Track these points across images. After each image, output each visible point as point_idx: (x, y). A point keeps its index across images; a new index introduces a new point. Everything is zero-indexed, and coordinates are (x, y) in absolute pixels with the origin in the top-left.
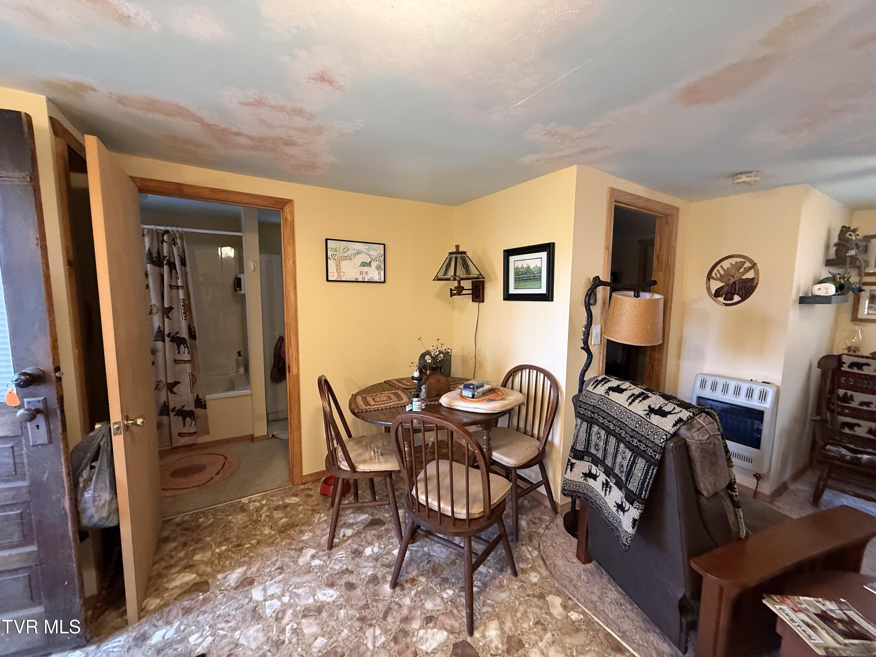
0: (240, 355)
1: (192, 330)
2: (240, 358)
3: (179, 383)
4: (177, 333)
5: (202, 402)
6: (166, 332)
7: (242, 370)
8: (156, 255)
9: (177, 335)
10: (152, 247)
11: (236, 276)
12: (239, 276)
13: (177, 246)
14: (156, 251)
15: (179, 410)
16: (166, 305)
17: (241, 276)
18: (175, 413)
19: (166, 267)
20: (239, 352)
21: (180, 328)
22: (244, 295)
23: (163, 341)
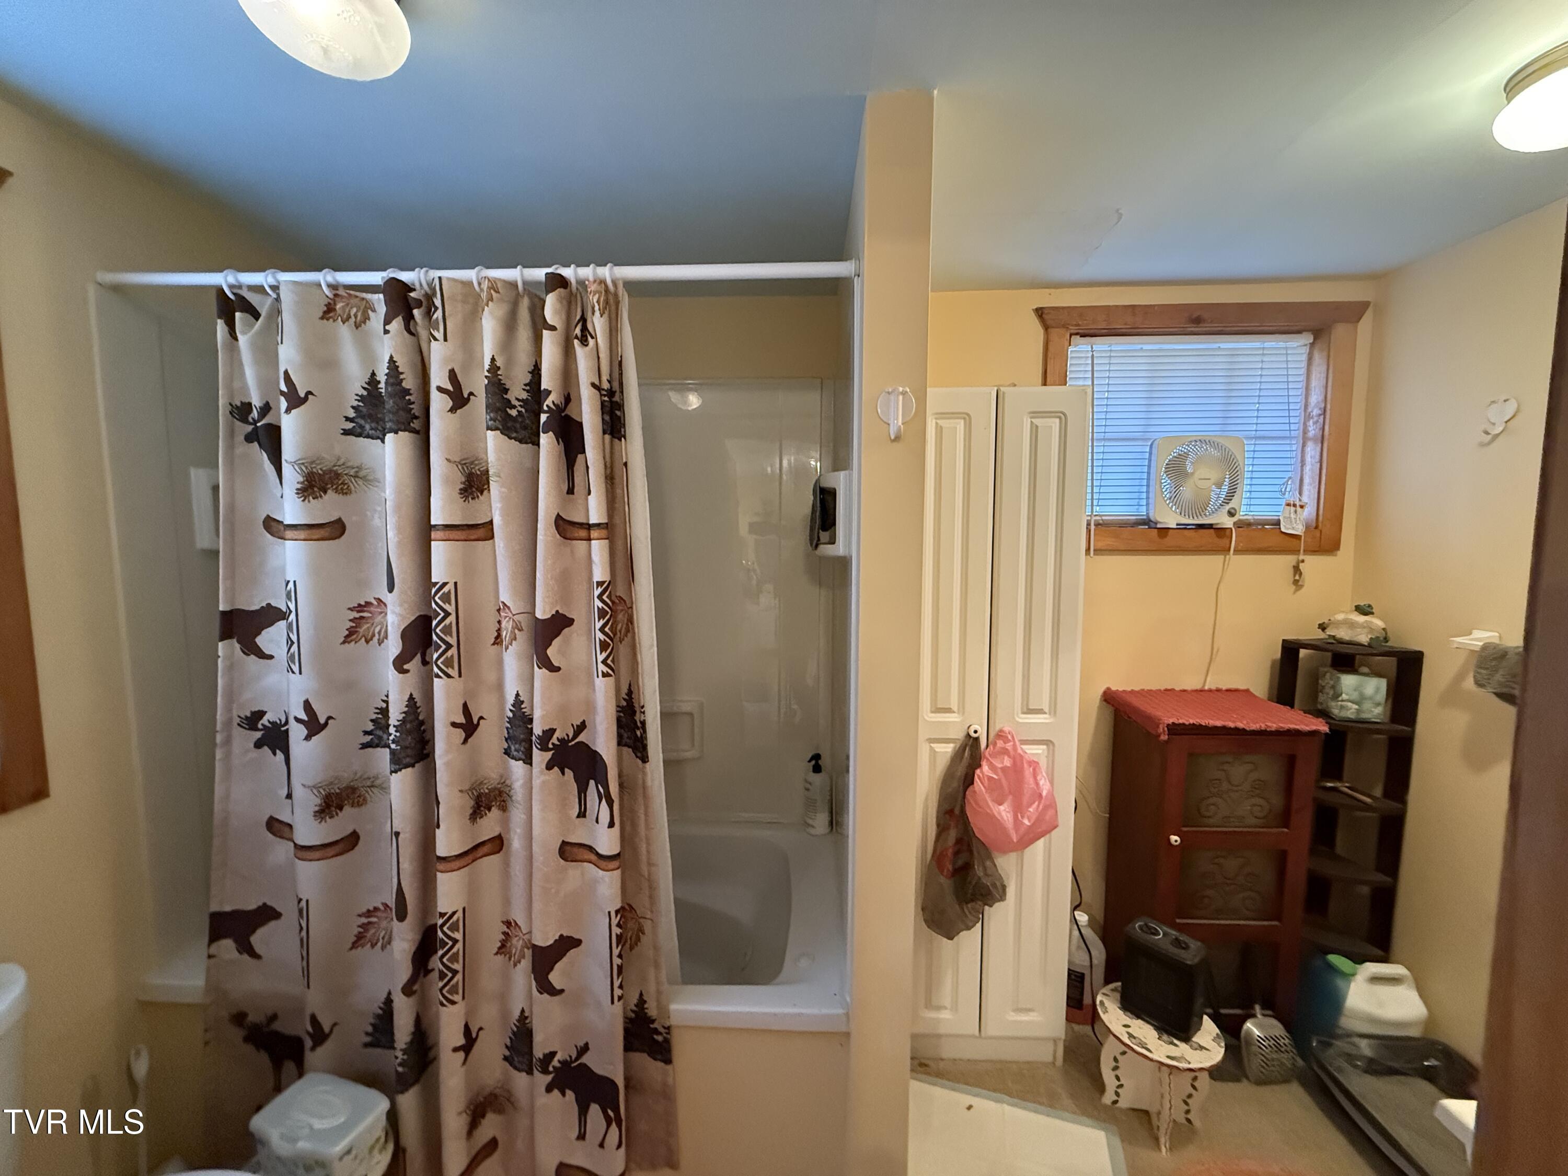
0: (817, 769)
1: (637, 718)
2: (817, 779)
3: (577, 943)
4: (582, 727)
5: (656, 1031)
6: (538, 730)
7: (821, 821)
8: (524, 395)
9: (581, 738)
10: (510, 361)
11: (818, 481)
12: (827, 483)
13: (591, 342)
14: (527, 378)
15: (564, 1063)
16: (542, 612)
17: (839, 481)
18: (549, 1078)
19: (546, 440)
20: (816, 757)
21: (590, 706)
22: (843, 565)
23: (528, 760)
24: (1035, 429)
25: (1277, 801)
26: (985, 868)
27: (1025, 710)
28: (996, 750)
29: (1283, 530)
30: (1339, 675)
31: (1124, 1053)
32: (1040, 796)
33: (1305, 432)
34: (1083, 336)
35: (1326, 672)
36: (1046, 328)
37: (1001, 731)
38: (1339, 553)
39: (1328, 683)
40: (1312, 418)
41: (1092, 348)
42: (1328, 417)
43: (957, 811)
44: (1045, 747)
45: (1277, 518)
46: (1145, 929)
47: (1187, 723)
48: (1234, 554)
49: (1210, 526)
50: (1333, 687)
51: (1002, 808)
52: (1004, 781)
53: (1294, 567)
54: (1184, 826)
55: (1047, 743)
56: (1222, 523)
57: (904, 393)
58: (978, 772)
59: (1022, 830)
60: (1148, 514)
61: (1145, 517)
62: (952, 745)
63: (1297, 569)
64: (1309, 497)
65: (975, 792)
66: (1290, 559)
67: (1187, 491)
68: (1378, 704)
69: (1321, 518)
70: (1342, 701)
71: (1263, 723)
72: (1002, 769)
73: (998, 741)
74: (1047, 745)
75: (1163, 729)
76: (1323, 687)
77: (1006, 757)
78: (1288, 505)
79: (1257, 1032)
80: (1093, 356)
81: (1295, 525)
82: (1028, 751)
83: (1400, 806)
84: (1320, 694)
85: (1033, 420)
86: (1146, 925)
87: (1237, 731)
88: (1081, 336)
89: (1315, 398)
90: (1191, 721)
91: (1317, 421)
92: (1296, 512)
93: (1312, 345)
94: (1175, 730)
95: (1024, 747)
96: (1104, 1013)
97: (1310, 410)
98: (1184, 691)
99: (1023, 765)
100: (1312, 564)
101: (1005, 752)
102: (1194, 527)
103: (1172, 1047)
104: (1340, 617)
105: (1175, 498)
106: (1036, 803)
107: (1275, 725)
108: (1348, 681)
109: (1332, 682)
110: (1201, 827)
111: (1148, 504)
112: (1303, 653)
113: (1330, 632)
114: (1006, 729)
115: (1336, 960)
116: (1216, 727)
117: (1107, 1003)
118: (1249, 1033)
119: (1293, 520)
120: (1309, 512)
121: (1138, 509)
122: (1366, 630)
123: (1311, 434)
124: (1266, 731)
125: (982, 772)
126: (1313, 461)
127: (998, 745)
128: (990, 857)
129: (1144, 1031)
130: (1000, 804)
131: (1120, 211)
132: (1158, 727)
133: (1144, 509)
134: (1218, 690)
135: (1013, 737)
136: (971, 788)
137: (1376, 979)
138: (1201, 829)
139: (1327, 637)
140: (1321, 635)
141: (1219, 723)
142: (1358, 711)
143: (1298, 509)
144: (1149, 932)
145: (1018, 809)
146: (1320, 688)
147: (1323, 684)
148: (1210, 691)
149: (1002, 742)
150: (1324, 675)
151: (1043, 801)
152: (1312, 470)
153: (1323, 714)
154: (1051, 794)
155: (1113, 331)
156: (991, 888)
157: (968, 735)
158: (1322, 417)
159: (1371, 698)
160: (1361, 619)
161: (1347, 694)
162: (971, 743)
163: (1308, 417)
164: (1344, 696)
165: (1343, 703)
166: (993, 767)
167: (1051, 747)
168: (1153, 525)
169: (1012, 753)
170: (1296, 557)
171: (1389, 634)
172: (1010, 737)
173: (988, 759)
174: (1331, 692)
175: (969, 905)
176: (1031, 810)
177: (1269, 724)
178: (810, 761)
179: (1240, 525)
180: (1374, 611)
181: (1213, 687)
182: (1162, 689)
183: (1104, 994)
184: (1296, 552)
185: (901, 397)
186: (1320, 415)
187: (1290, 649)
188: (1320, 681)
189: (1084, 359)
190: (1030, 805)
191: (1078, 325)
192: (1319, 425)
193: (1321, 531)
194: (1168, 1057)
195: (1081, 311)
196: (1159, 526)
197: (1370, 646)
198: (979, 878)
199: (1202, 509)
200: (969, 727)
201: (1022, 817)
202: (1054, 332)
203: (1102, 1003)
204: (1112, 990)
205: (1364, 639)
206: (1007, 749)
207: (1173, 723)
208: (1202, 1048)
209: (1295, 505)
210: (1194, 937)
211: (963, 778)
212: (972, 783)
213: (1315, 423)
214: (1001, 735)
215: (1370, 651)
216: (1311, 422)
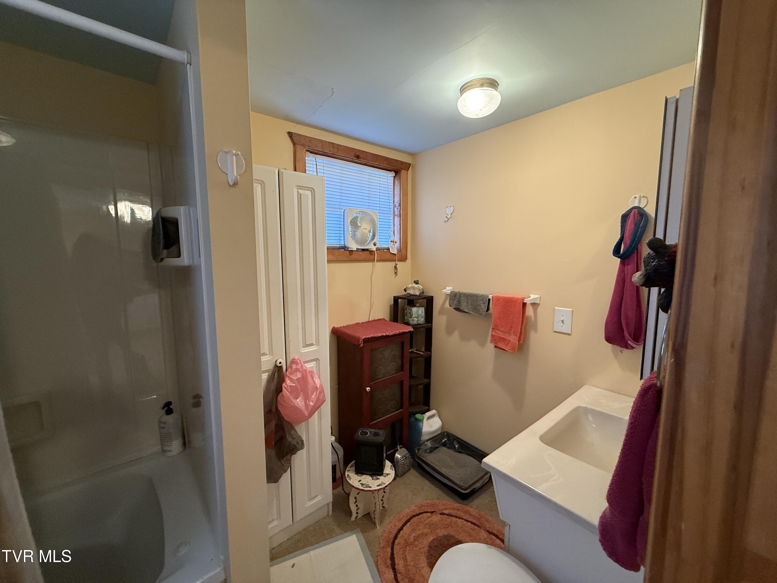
0: (169, 412)
2: (170, 419)
7: (176, 445)
12: (169, 214)
17: (180, 213)
20: (168, 404)
22: (189, 271)
24: (300, 196)
25: (399, 362)
26: (291, 435)
27: (304, 345)
28: (292, 370)
29: (391, 252)
30: (411, 308)
31: (359, 493)
32: (317, 388)
33: (394, 213)
34: (311, 153)
35: (407, 308)
36: (294, 144)
37: (293, 359)
38: (407, 261)
39: (408, 312)
40: (396, 207)
41: (316, 160)
42: (401, 207)
43: (274, 410)
44: (315, 362)
45: (388, 247)
46: (362, 433)
47: (370, 337)
48: (376, 262)
49: (367, 250)
50: (410, 313)
51: (298, 400)
52: (298, 386)
53: (395, 267)
54: (371, 382)
55: (317, 360)
56: (372, 249)
57: (237, 155)
58: (284, 385)
59: (310, 408)
60: (344, 244)
61: (343, 245)
62: (267, 374)
63: (396, 267)
64: (397, 239)
65: (283, 396)
66: (393, 264)
67: (359, 234)
68: (422, 317)
69: (401, 247)
70: (413, 318)
71: (394, 331)
72: (296, 379)
73: (293, 365)
74: (316, 361)
75: (362, 342)
76: (407, 313)
77: (298, 373)
78: (391, 241)
79: (399, 456)
80: (316, 164)
81: (394, 251)
82: (307, 367)
83: (430, 353)
84: (406, 316)
85: (298, 190)
86: (363, 431)
87: (387, 337)
88: (310, 153)
89: (397, 199)
90: (371, 336)
91: (398, 208)
92: (394, 244)
93: (394, 177)
94: (367, 341)
95: (305, 365)
96: (350, 480)
97: (395, 204)
98: (363, 323)
99: (307, 375)
100: (400, 265)
101: (297, 370)
102: (361, 250)
103: (378, 480)
104: (410, 286)
105: (354, 236)
106: (315, 393)
107: (398, 332)
108: (414, 309)
109: (409, 311)
110: (376, 380)
111: (344, 239)
112: (400, 300)
113: (408, 292)
114: (296, 358)
115: (418, 416)
116: (380, 336)
117: (350, 475)
118: (397, 458)
119: (394, 248)
120: (397, 245)
121: (339, 242)
122: (418, 290)
123: (396, 213)
124: (395, 334)
125: (286, 384)
126: (398, 224)
127: (294, 367)
128: (293, 428)
129: (366, 479)
130: (297, 399)
131: (334, 90)
132: (359, 341)
133: (343, 241)
134: (374, 320)
135: (300, 361)
136: (281, 394)
137: (429, 418)
138: (376, 381)
139: (407, 294)
140: (405, 293)
141: (380, 335)
142: (418, 321)
143: (395, 243)
144: (364, 434)
145: (307, 398)
146: (405, 314)
147: (406, 312)
148: (372, 321)
149: (295, 365)
150: (406, 309)
151: (318, 391)
152: (397, 228)
153: (408, 324)
154: (321, 385)
155: (325, 153)
156: (296, 445)
157: (276, 366)
158: (399, 207)
159: (421, 315)
160: (416, 286)
161: (414, 315)
162: (278, 369)
163: (395, 206)
164: (414, 316)
165: (413, 319)
166: (292, 380)
167: (318, 361)
168: (347, 249)
169: (301, 370)
170: (395, 263)
171: (424, 291)
172: (299, 362)
173: (288, 376)
174: (409, 315)
175: (285, 458)
176: (313, 397)
177: (396, 331)
178: (163, 409)
179: (378, 249)
180: (419, 282)
181: (373, 320)
182: (355, 323)
183: (348, 471)
184: (395, 261)
185: (234, 157)
186: (399, 206)
187: (396, 299)
188: (405, 311)
189: (312, 165)
190: (312, 395)
191: (309, 146)
192: (399, 210)
193: (402, 252)
194: (378, 486)
195: (311, 140)
196: (349, 249)
197: (419, 296)
198: (290, 442)
199: (363, 242)
200: (276, 361)
201: (309, 402)
202: (299, 148)
203: (348, 475)
204: (351, 467)
205: (418, 293)
206: (298, 368)
207: (365, 338)
208: (387, 474)
209: (393, 242)
210: (380, 429)
211: (275, 390)
212: (282, 391)
213: (397, 209)
214: (294, 361)
215: (419, 298)
216: (396, 208)
